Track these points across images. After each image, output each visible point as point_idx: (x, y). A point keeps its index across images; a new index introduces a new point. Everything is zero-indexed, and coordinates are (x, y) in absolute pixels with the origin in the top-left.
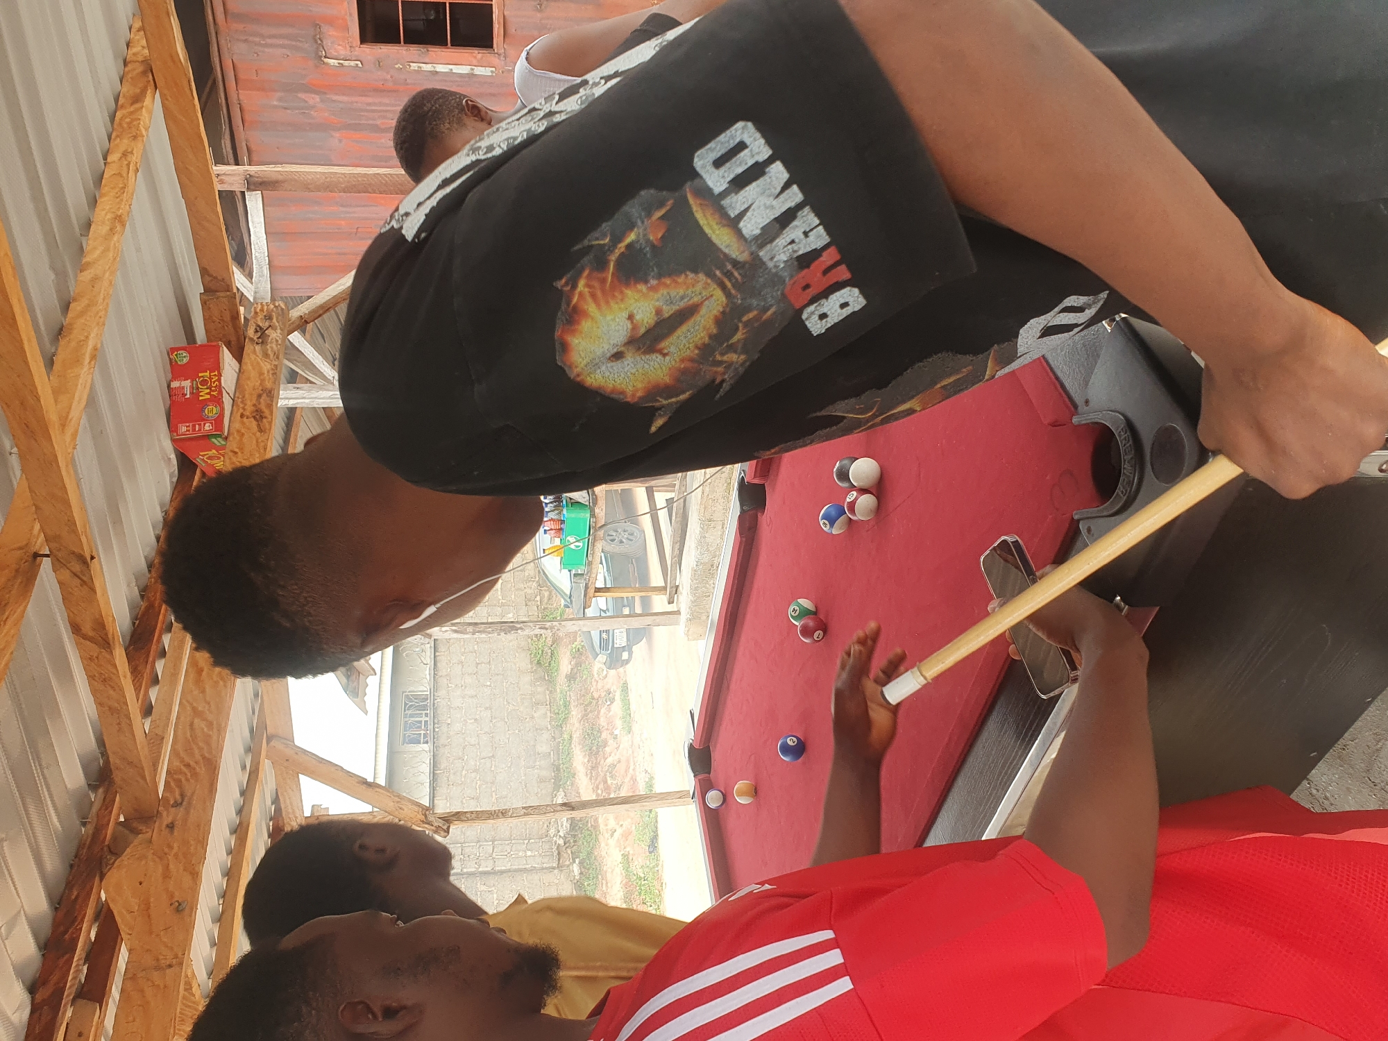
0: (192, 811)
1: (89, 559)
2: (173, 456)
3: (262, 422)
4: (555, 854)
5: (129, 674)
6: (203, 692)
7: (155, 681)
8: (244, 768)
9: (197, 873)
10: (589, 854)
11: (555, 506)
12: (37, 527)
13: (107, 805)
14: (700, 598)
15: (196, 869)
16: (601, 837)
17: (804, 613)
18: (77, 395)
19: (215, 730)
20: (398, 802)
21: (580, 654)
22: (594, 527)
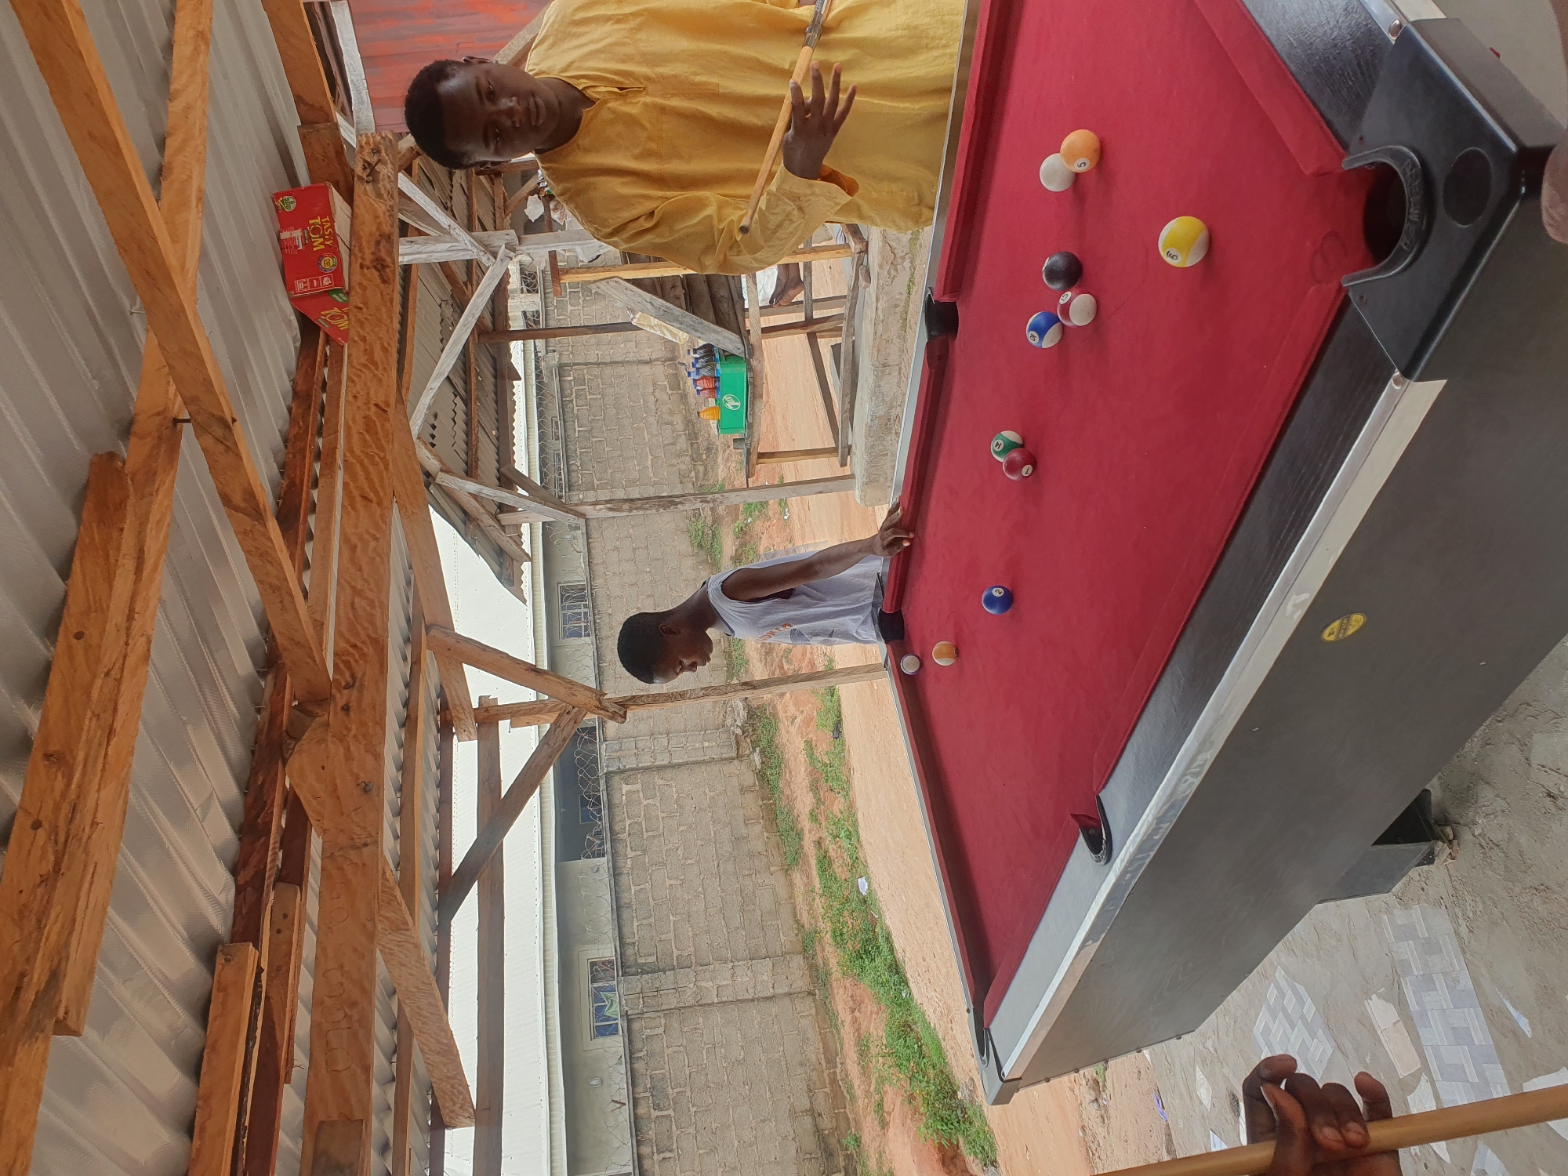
0: (365, 692)
1: (230, 423)
2: (293, 318)
3: (385, 272)
4: (734, 744)
5: (284, 548)
6: (360, 570)
7: (306, 565)
8: (405, 659)
9: (379, 754)
10: (770, 742)
11: (706, 362)
12: (173, 388)
13: (279, 689)
14: (877, 457)
15: (378, 749)
16: (781, 725)
17: (1010, 446)
18: (189, 243)
19: (378, 609)
20: (570, 688)
21: (743, 533)
22: (752, 383)
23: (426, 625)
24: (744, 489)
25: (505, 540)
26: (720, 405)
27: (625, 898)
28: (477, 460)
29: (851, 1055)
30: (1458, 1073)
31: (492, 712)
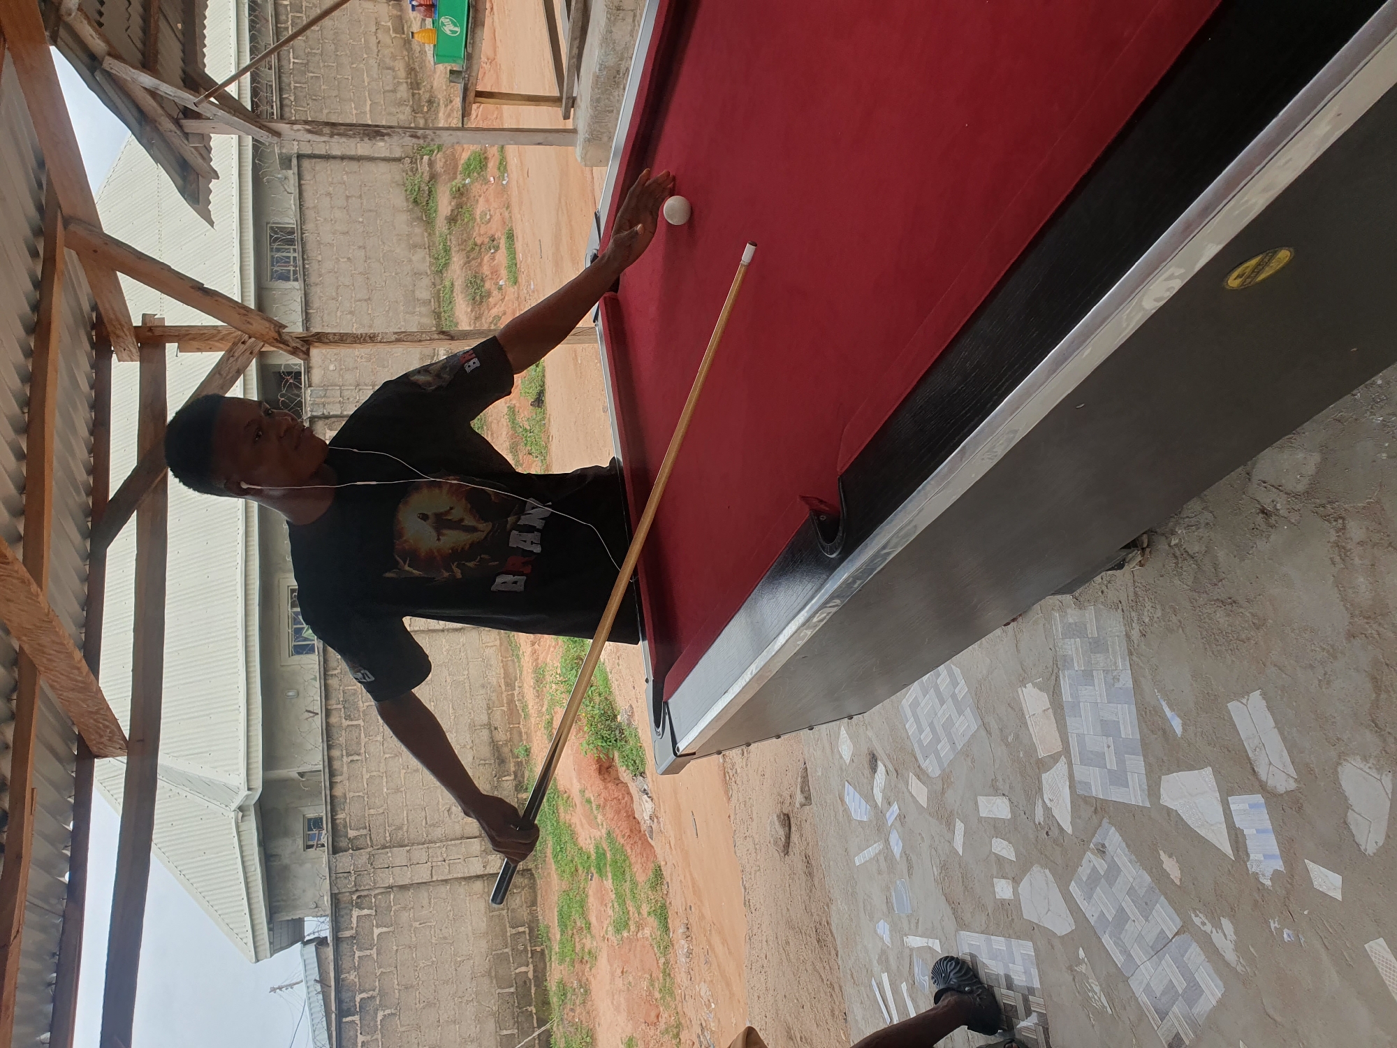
14: (603, 112)
20: (245, 315)
21: (460, 194)
22: (473, 7)
23: (63, 217)
24: (457, 129)
25: (189, 150)
26: (437, 28)
28: (157, 53)
29: (528, 680)
30: (1097, 759)
31: (157, 333)
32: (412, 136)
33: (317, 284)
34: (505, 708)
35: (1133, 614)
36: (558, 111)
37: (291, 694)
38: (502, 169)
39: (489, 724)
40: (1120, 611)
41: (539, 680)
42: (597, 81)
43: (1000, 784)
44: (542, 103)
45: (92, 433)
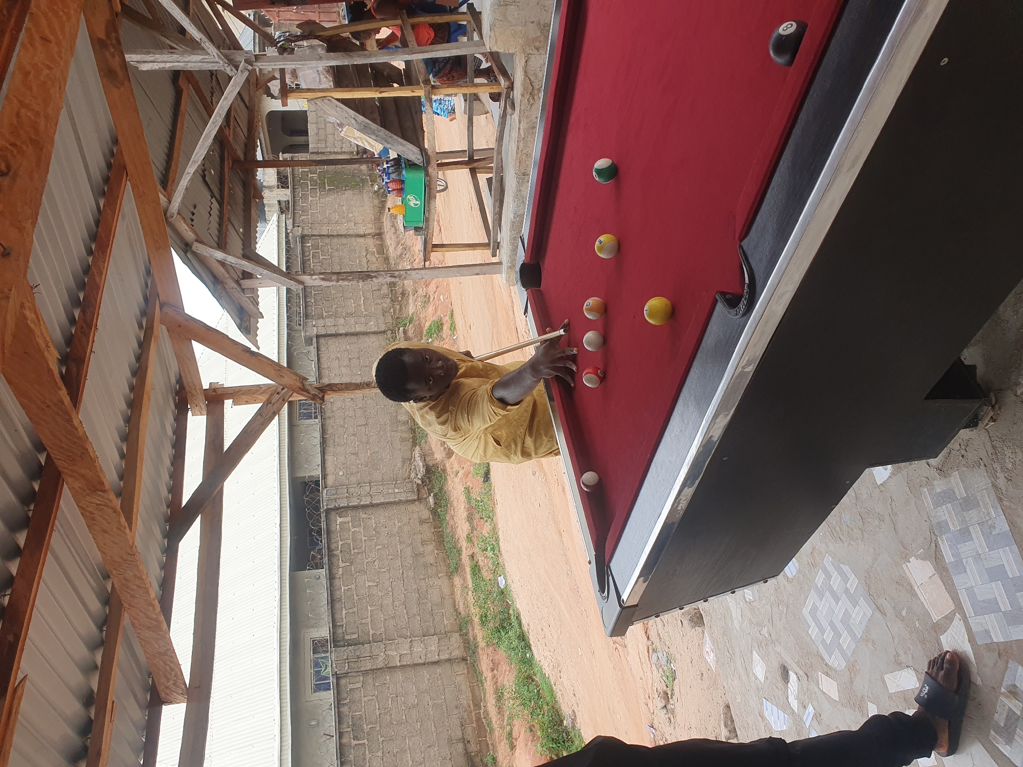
4: (415, 490)
10: (441, 489)
11: (395, 169)
16: (448, 477)
22: (428, 186)
23: (160, 302)
24: (421, 269)
25: (244, 300)
26: (405, 203)
27: (337, 594)
29: (491, 700)
30: (990, 607)
31: (219, 392)
32: (391, 277)
33: (330, 418)
34: (474, 725)
35: (995, 466)
36: (488, 252)
37: (313, 723)
38: (452, 329)
39: (464, 739)
40: (982, 467)
41: (499, 698)
42: (513, 225)
43: (902, 658)
44: (478, 248)
45: (172, 464)
